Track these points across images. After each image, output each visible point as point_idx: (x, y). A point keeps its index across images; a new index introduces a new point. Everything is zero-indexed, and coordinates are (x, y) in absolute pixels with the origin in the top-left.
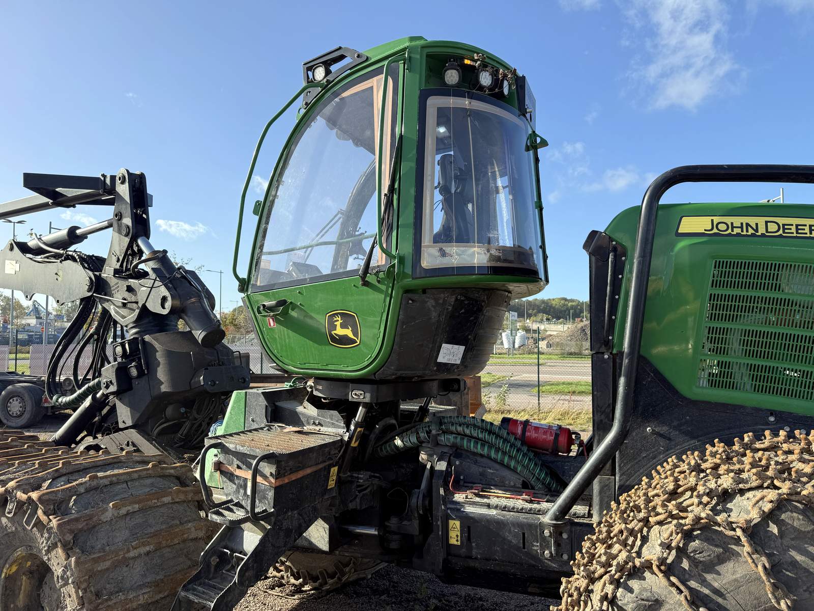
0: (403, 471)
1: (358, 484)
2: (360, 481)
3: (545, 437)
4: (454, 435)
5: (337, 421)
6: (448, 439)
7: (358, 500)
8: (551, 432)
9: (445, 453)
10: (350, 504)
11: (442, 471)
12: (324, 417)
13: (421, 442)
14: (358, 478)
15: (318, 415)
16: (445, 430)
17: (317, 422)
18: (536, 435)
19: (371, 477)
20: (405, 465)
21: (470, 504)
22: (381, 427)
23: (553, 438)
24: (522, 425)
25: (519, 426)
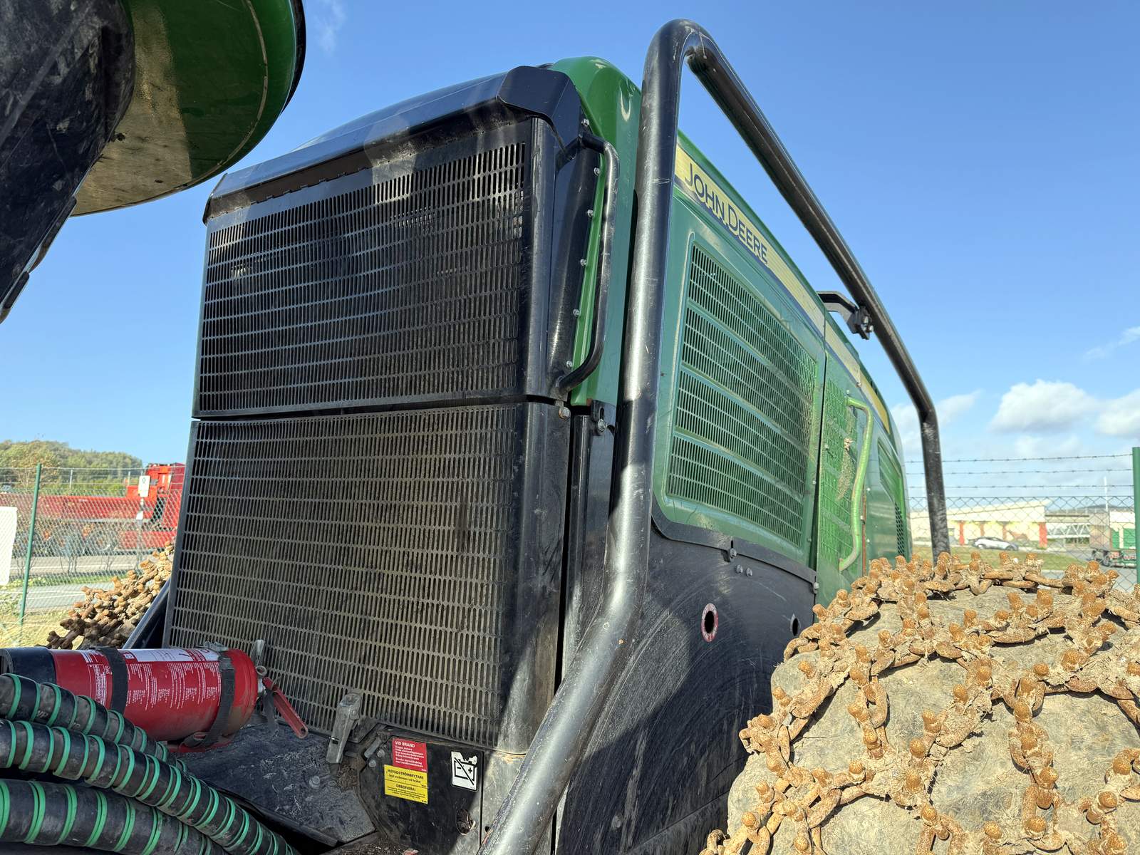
3: (191, 691)
8: (207, 671)
18: (165, 692)
23: (218, 689)
24: (107, 668)
25: (97, 671)
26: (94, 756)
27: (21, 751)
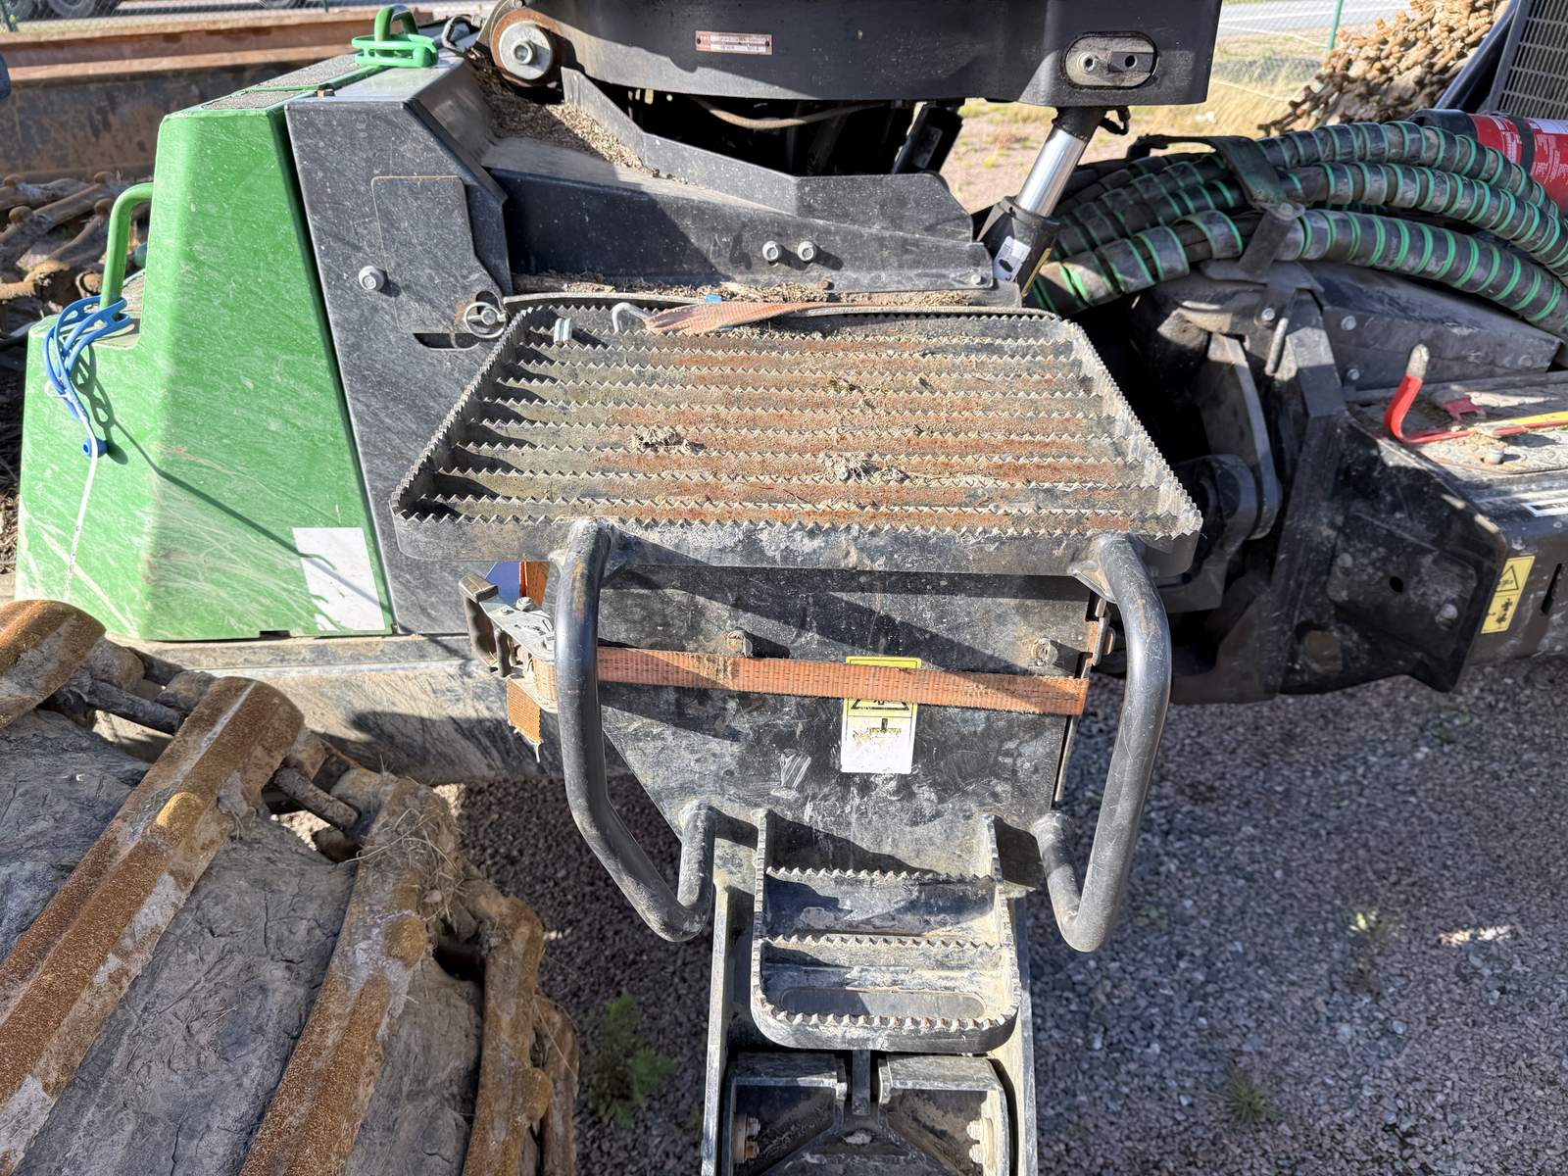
4: (1333, 216)
5: (930, 229)
6: (1321, 236)
9: (1303, 292)
11: (1325, 370)
12: (845, 216)
15: (806, 209)
17: (804, 249)
21: (1531, 481)
24: (1517, 137)
25: (1509, 139)
26: (1531, 220)
27: (1479, 207)
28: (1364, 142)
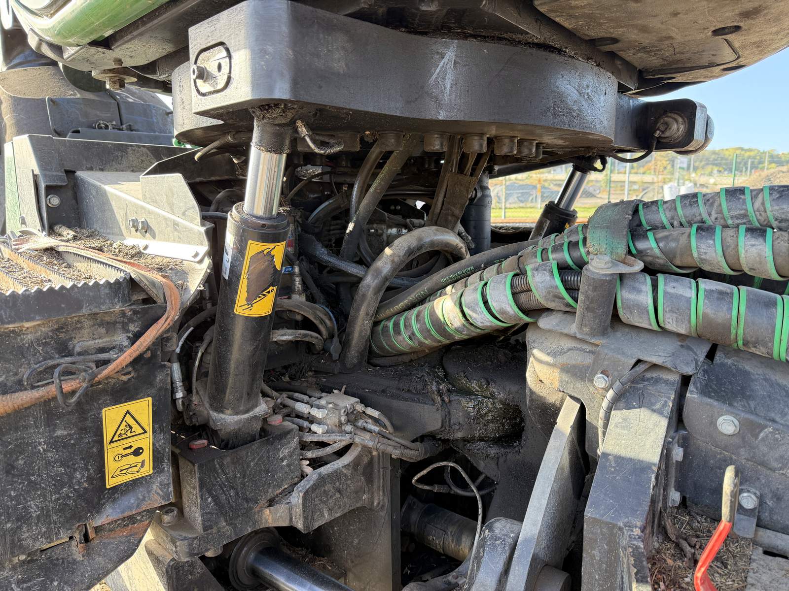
0: (469, 405)
1: (309, 438)
2: (314, 427)
4: (705, 284)
5: (186, 218)
6: (680, 306)
7: (296, 498)
9: (654, 366)
10: (267, 511)
11: (639, 468)
13: (537, 312)
14: (312, 420)
15: (145, 197)
16: (662, 260)
17: (142, 222)
19: (352, 417)
20: (474, 385)
22: (402, 253)
28: (763, 204)
